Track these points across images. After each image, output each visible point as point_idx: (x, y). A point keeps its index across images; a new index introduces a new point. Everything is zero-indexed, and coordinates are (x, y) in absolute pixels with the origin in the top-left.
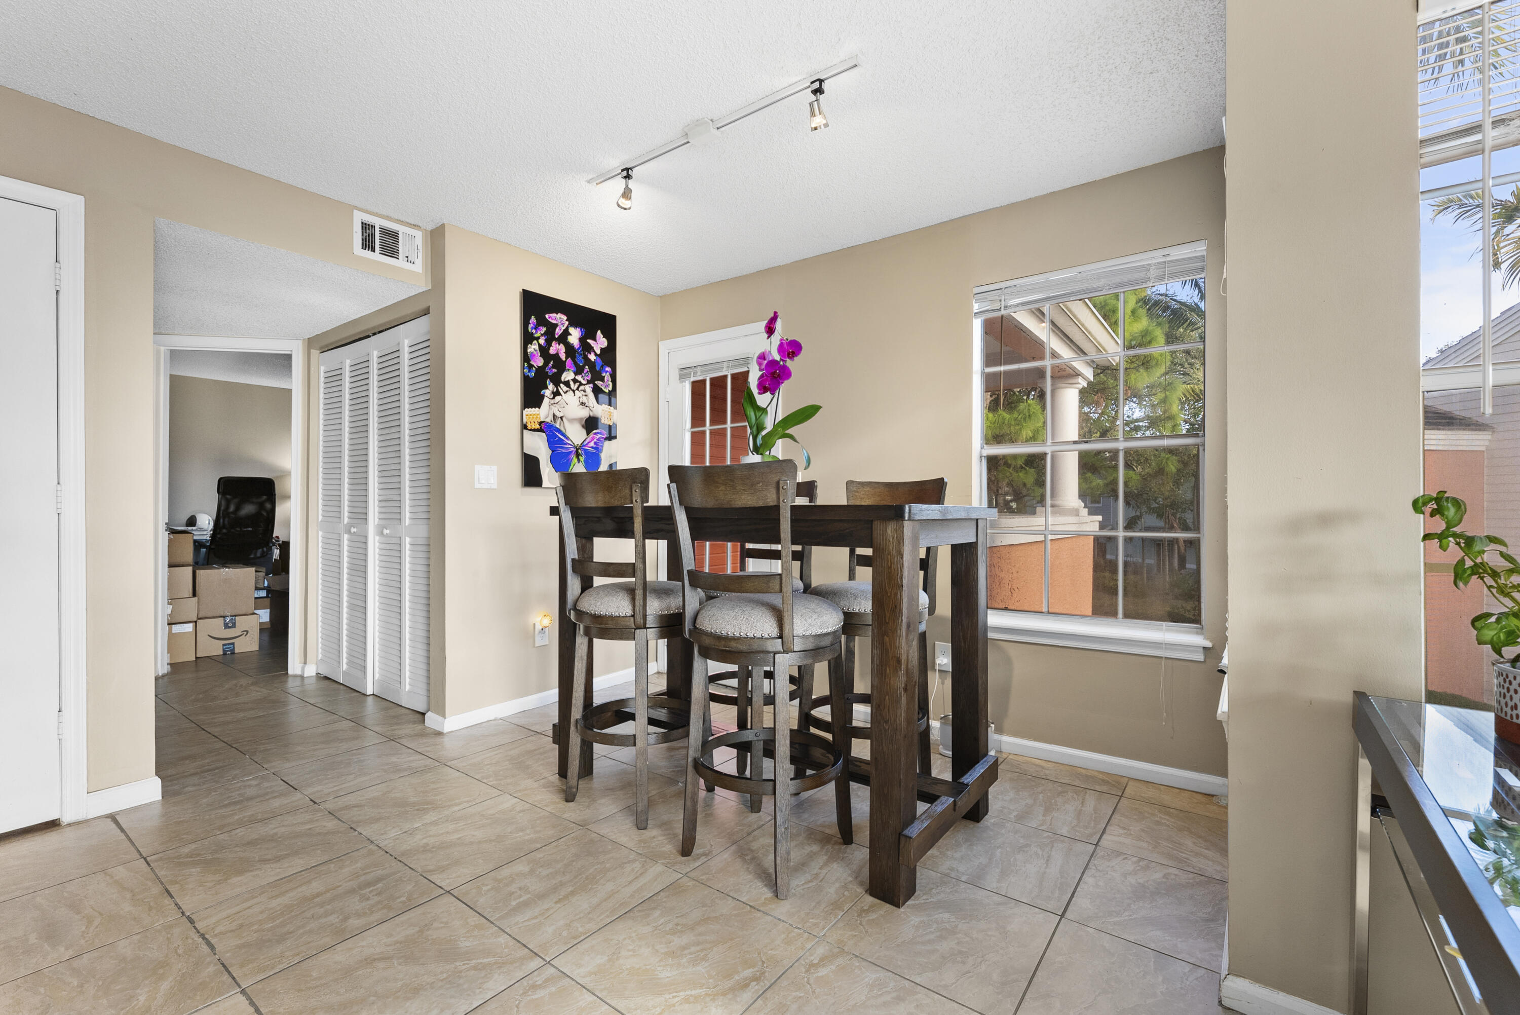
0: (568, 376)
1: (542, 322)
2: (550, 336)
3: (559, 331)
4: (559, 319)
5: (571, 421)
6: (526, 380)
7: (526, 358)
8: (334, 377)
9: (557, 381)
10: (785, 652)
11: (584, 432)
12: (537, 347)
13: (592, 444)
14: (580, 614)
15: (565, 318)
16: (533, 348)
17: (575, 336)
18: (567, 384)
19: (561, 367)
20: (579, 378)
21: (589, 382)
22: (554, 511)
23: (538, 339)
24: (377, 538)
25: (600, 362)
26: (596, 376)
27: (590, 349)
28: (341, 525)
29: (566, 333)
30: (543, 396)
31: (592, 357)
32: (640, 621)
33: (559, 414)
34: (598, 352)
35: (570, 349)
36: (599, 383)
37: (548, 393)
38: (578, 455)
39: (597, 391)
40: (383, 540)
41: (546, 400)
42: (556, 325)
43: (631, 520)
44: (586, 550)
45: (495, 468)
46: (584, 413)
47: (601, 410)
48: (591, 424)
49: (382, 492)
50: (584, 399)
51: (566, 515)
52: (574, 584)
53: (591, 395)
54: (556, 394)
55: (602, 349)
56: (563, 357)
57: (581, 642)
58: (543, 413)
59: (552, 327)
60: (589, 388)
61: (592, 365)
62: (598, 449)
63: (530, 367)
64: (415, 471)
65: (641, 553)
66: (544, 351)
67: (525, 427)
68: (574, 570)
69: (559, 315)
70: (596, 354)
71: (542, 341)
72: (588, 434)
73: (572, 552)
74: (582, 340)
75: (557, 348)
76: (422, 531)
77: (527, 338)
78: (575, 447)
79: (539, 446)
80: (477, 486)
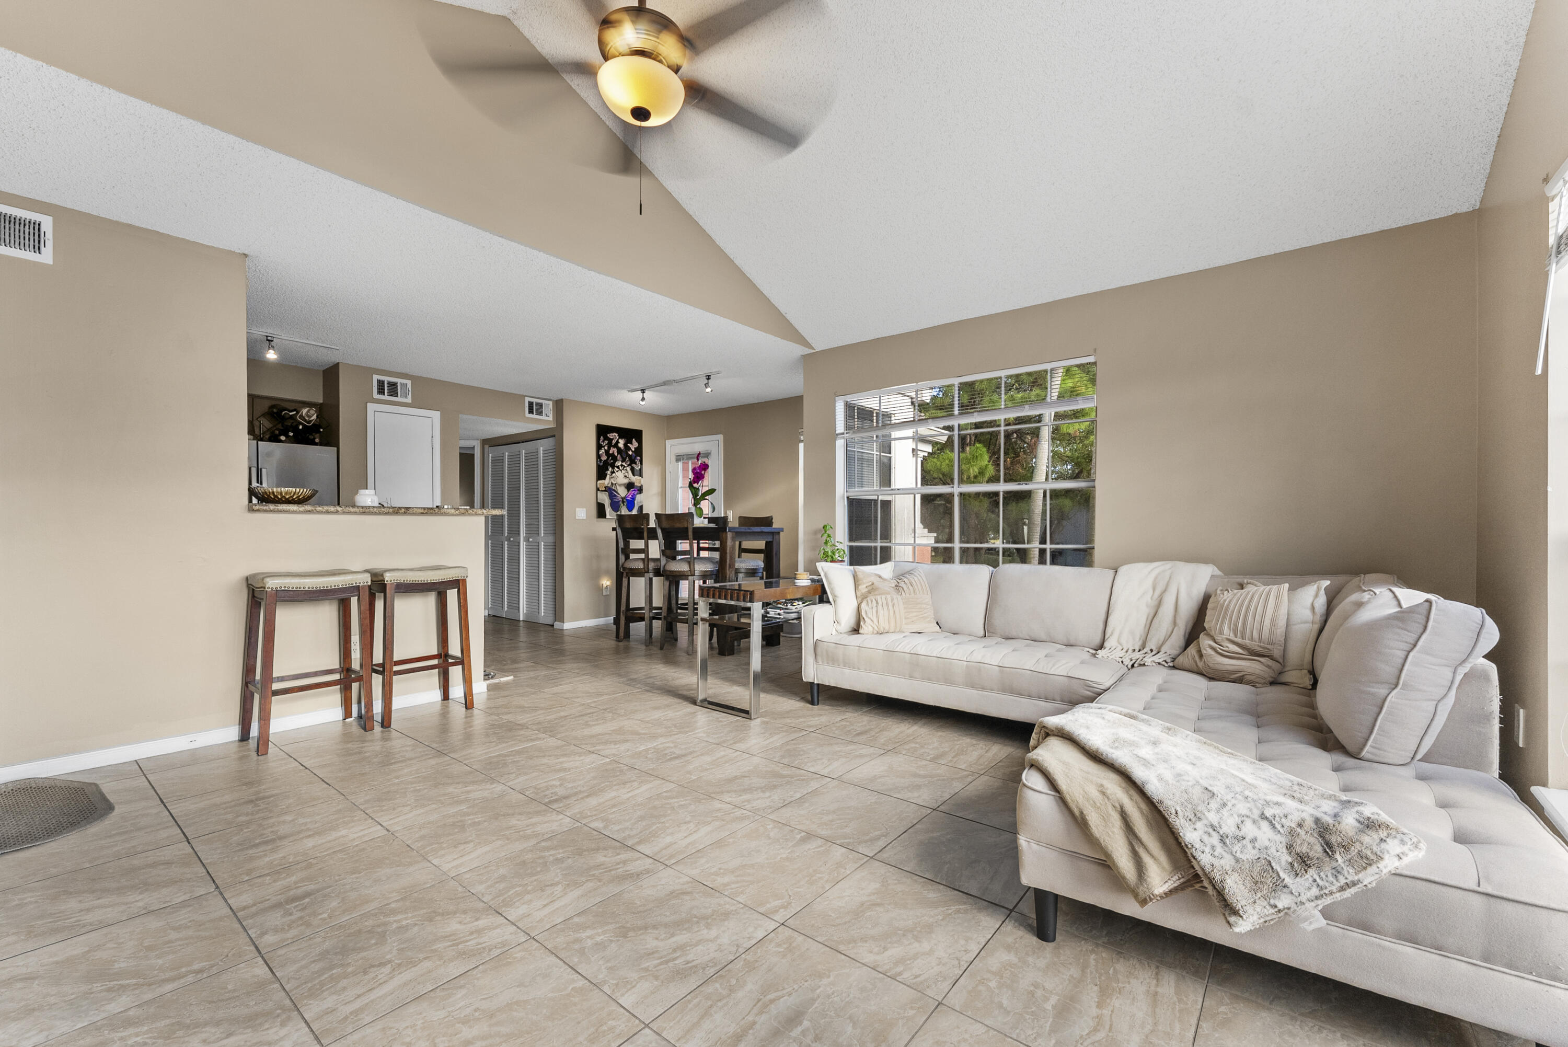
0: (619, 463)
1: (606, 438)
2: (610, 445)
3: (614, 442)
4: (614, 436)
5: (620, 485)
6: (598, 467)
7: (598, 456)
8: (498, 461)
9: (613, 467)
10: (691, 576)
11: (626, 490)
12: (603, 451)
13: (630, 496)
14: (624, 568)
15: (617, 435)
16: (602, 451)
17: (621, 444)
18: (618, 467)
19: (615, 459)
20: (624, 464)
21: (628, 465)
22: (614, 529)
23: (604, 447)
24: (525, 543)
25: (634, 455)
26: (632, 462)
27: (629, 449)
28: (504, 537)
29: (618, 442)
30: (607, 474)
31: (630, 453)
32: (647, 570)
33: (614, 482)
34: (633, 450)
35: (619, 450)
36: (634, 465)
37: (609, 472)
38: (623, 502)
39: (633, 470)
40: (528, 544)
41: (608, 476)
42: (613, 439)
43: (643, 532)
44: (627, 544)
45: (585, 509)
46: (626, 481)
47: (635, 479)
48: (630, 486)
49: (527, 520)
50: (626, 474)
51: (619, 531)
52: (622, 558)
53: (630, 472)
54: (613, 472)
55: (635, 448)
56: (616, 454)
57: (625, 581)
58: (607, 482)
59: (610, 440)
60: (628, 469)
61: (630, 456)
62: (633, 498)
63: (601, 460)
64: (546, 510)
65: (647, 545)
66: (607, 452)
67: (598, 489)
68: (622, 552)
69: (614, 434)
70: (632, 451)
71: (606, 448)
72: (628, 491)
73: (621, 545)
74: (625, 445)
75: (613, 450)
76: (551, 539)
77: (599, 447)
78: (622, 498)
79: (604, 498)
80: (577, 518)
